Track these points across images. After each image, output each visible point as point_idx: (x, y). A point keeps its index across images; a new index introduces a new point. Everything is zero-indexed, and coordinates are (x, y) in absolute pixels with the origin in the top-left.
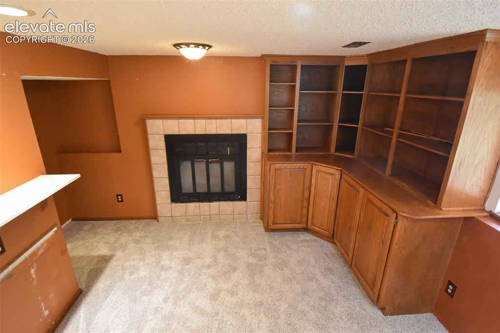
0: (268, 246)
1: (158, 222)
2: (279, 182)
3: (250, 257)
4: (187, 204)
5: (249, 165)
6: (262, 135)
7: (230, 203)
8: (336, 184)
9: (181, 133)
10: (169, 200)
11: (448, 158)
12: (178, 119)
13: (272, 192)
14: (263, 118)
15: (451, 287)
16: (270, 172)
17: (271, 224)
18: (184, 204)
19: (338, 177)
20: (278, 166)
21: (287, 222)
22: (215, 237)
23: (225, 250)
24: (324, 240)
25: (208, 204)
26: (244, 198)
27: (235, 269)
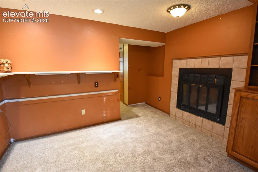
1: (169, 116)
4: (184, 112)
6: (247, 70)
10: (176, 106)
12: (187, 59)
14: (248, 54)
18: (182, 111)
26: (223, 123)
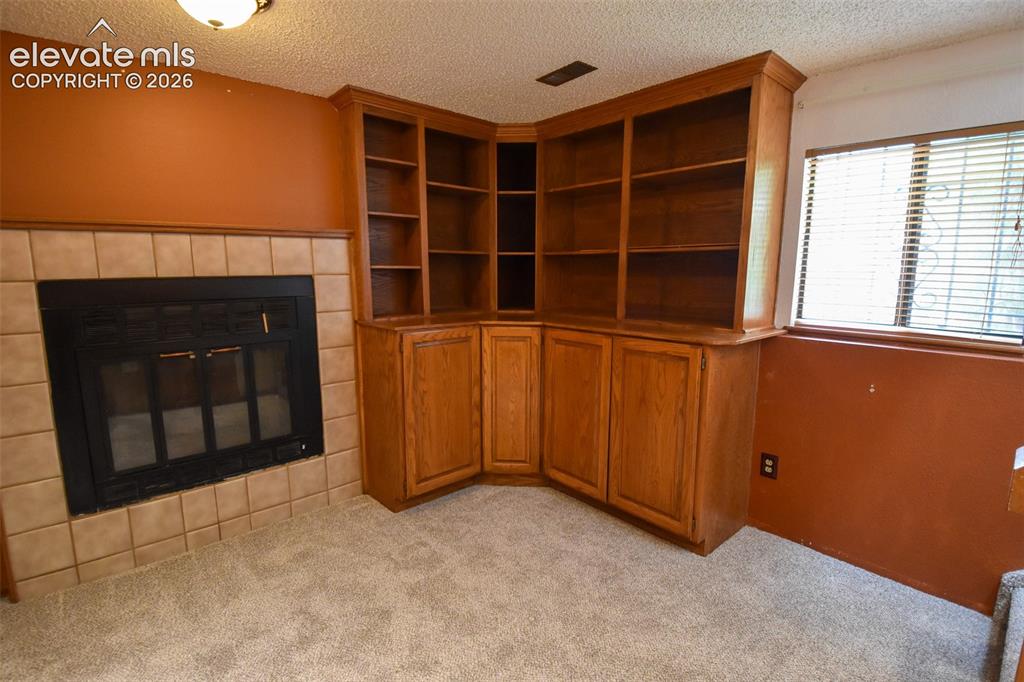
0: (424, 536)
1: (14, 600)
2: (422, 375)
3: (402, 574)
4: (133, 507)
5: (325, 355)
6: (351, 278)
7: (280, 471)
8: (534, 356)
9: (104, 275)
11: (738, 250)
12: (93, 231)
13: (408, 402)
14: (352, 237)
15: (769, 462)
16: (402, 353)
17: (414, 486)
18: (119, 512)
19: (537, 341)
20: (418, 335)
21: (445, 469)
22: (264, 572)
23: (323, 584)
24: (520, 486)
25: (211, 487)
26: (316, 448)
27: (386, 614)
